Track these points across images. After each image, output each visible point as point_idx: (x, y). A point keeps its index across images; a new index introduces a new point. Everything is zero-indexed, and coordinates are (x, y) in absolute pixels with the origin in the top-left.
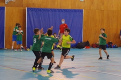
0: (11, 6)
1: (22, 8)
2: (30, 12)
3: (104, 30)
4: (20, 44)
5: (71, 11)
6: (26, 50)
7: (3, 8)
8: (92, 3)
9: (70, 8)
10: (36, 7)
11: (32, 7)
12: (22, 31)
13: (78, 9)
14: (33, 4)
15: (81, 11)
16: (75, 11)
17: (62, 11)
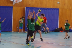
0: (17, 6)
1: (23, 7)
2: (28, 10)
3: (68, 21)
4: (21, 28)
5: (52, 9)
6: (25, 32)
7: (12, 7)
8: (65, 5)
9: (51, 7)
10: (31, 6)
11: (29, 6)
12: (22, 21)
13: (56, 8)
14: (30, 5)
15: (58, 9)
16: (54, 9)
17: (47, 9)
